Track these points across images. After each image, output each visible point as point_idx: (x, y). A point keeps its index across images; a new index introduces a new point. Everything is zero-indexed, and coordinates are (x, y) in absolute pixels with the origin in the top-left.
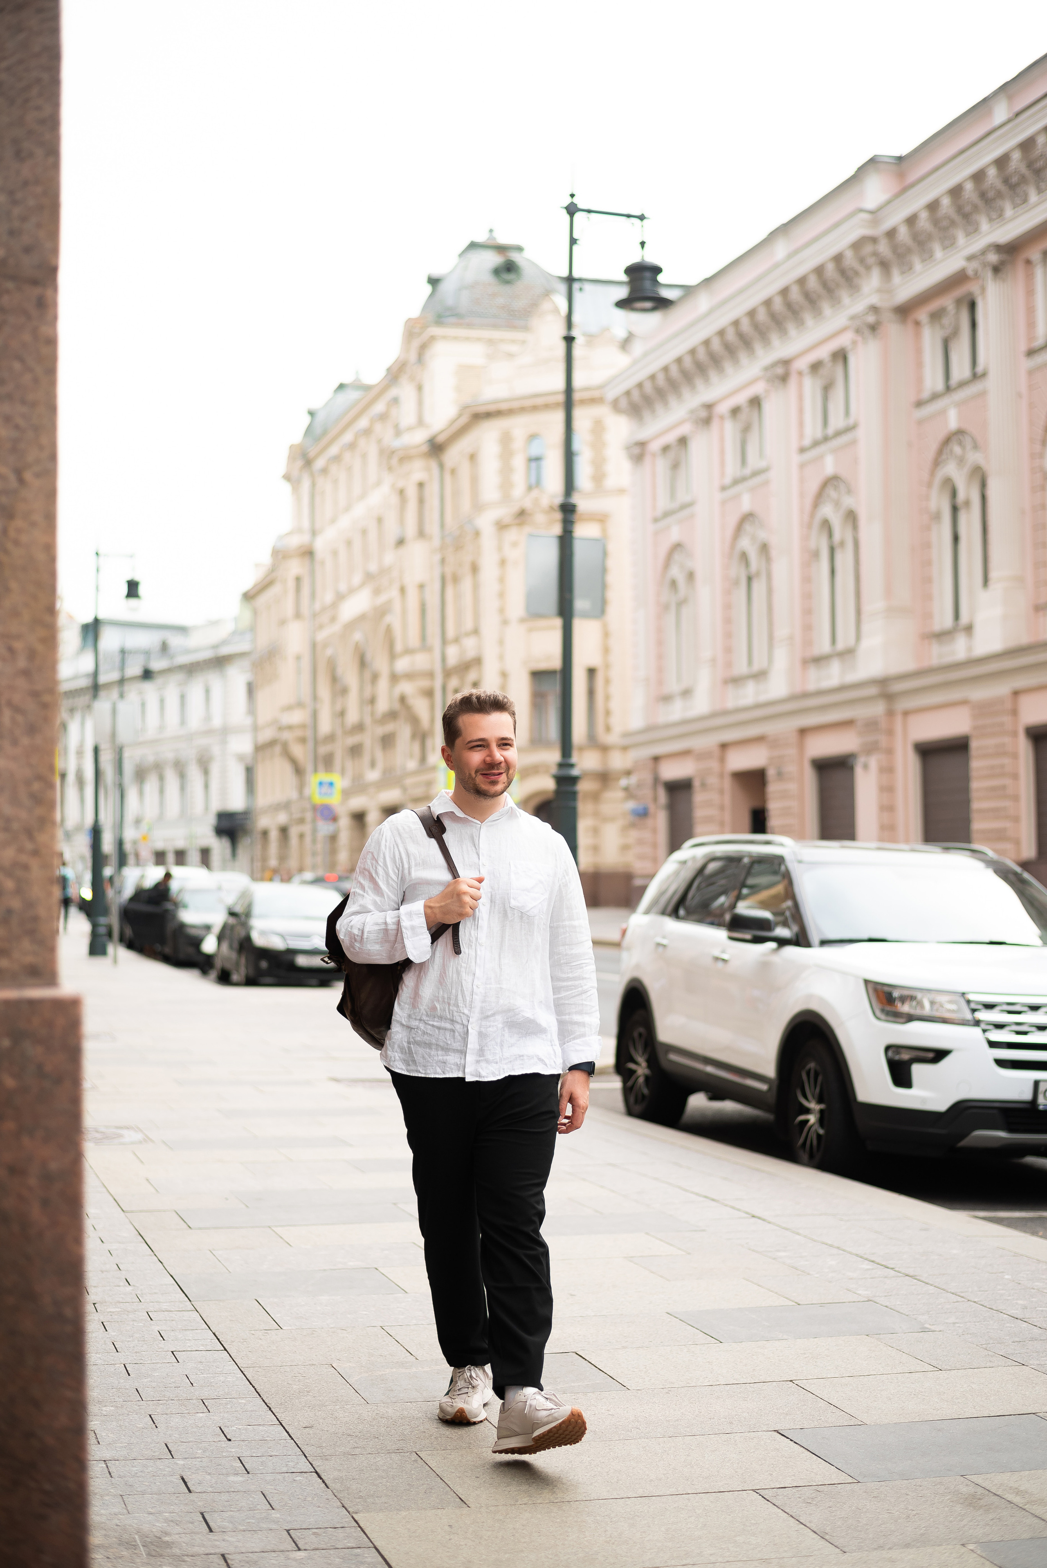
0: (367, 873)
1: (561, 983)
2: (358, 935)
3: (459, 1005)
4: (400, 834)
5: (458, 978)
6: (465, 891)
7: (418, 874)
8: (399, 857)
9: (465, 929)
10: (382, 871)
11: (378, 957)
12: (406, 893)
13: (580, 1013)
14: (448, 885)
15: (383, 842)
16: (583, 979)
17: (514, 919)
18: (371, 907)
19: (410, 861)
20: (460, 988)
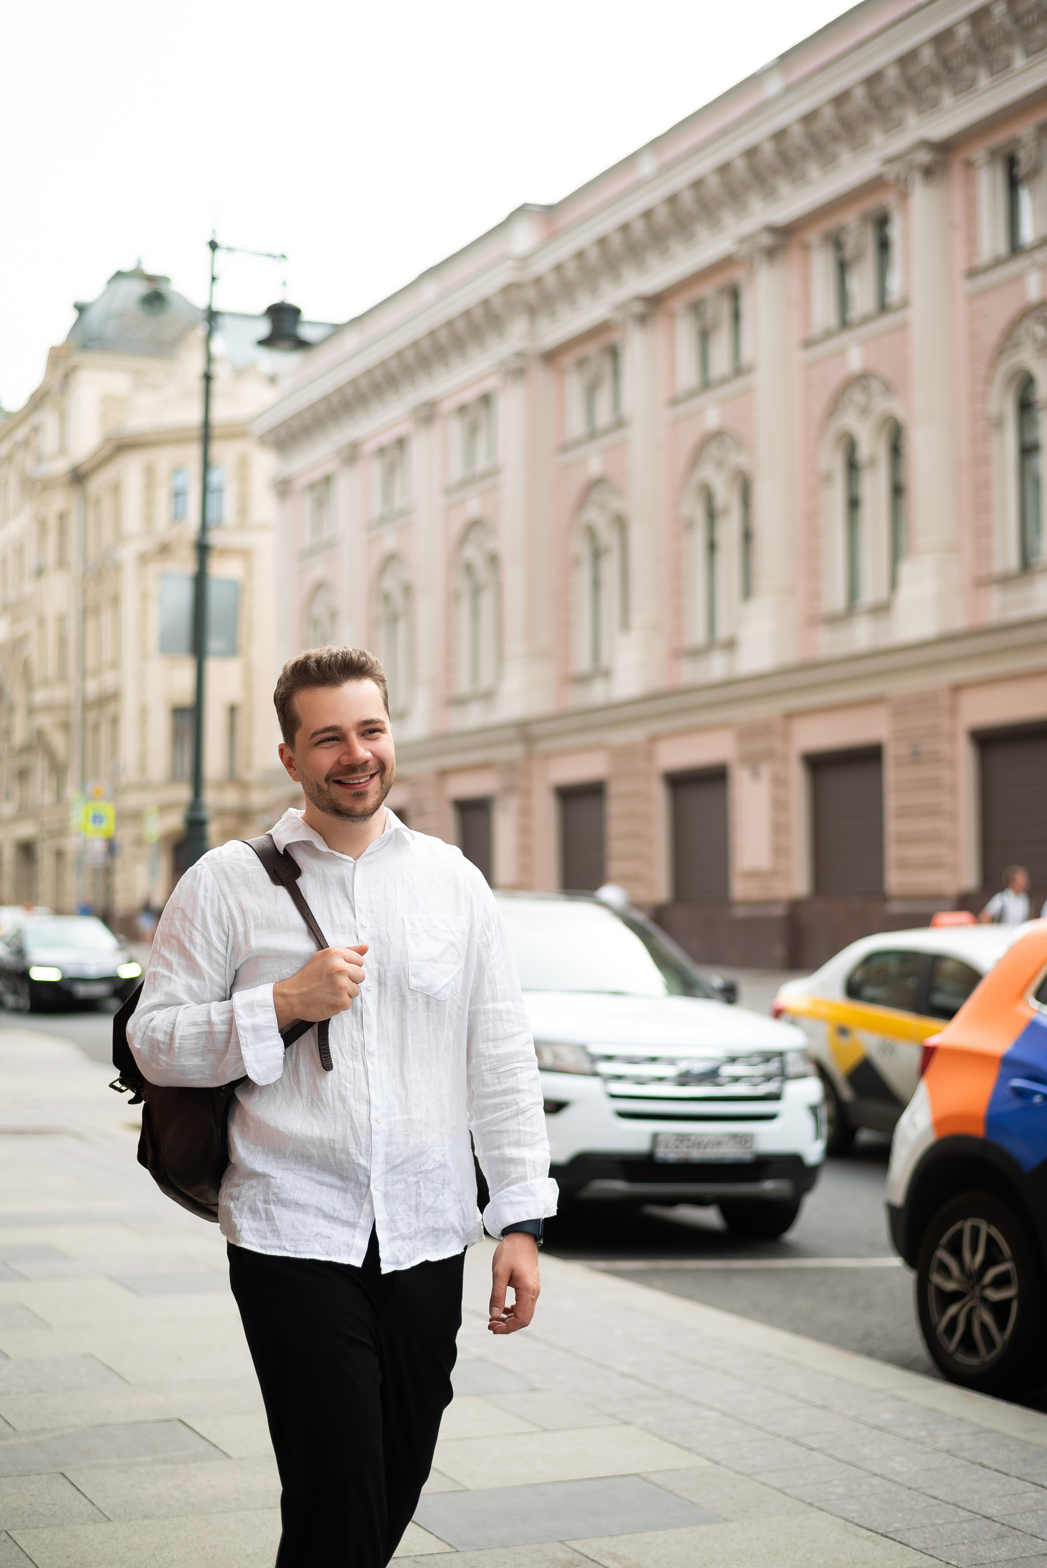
0: (174, 942)
1: (484, 1101)
2: (164, 1043)
3: (351, 1151)
4: (228, 879)
5: (344, 1108)
6: (340, 969)
7: (260, 940)
8: (228, 914)
9: (343, 1029)
10: (201, 937)
11: (197, 1076)
12: (240, 973)
13: (517, 1144)
14: (311, 960)
15: (201, 892)
16: (518, 1091)
17: (417, 1007)
18: (183, 996)
19: (247, 921)
20: (349, 1124)
